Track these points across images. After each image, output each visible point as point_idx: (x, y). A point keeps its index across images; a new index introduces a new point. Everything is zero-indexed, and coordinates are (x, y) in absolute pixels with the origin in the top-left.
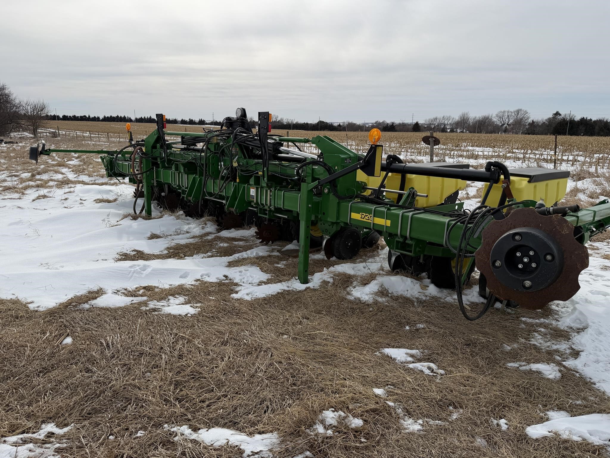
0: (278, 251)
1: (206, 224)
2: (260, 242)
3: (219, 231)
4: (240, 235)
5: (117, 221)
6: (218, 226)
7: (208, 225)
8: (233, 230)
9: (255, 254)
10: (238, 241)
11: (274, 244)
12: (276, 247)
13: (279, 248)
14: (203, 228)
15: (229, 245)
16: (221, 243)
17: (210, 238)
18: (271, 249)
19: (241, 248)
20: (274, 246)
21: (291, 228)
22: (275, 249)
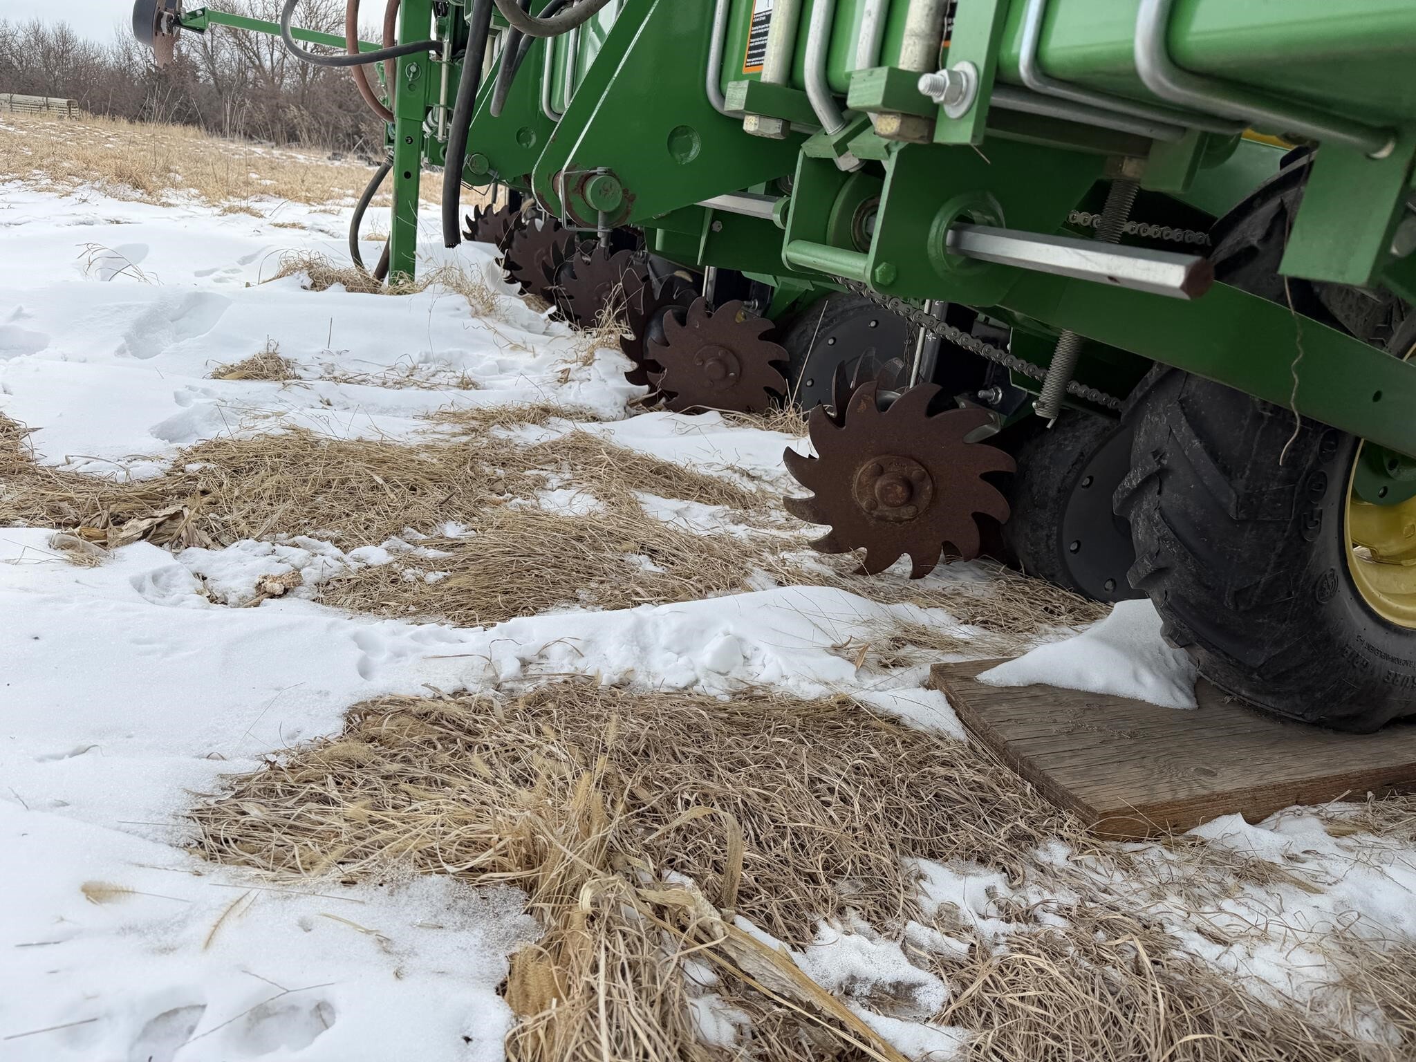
0: (941, 677)
1: (588, 361)
2: (817, 545)
3: (634, 407)
4: (731, 460)
5: (248, 285)
6: (632, 377)
7: (597, 370)
8: (713, 416)
9: (706, 654)
10: (685, 496)
11: (931, 583)
12: (937, 619)
13: (964, 632)
14: (565, 378)
15: (600, 507)
16: (567, 486)
17: (532, 435)
18: (885, 632)
19: (653, 553)
20: (930, 600)
21: (1132, 480)
22: (921, 638)
